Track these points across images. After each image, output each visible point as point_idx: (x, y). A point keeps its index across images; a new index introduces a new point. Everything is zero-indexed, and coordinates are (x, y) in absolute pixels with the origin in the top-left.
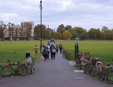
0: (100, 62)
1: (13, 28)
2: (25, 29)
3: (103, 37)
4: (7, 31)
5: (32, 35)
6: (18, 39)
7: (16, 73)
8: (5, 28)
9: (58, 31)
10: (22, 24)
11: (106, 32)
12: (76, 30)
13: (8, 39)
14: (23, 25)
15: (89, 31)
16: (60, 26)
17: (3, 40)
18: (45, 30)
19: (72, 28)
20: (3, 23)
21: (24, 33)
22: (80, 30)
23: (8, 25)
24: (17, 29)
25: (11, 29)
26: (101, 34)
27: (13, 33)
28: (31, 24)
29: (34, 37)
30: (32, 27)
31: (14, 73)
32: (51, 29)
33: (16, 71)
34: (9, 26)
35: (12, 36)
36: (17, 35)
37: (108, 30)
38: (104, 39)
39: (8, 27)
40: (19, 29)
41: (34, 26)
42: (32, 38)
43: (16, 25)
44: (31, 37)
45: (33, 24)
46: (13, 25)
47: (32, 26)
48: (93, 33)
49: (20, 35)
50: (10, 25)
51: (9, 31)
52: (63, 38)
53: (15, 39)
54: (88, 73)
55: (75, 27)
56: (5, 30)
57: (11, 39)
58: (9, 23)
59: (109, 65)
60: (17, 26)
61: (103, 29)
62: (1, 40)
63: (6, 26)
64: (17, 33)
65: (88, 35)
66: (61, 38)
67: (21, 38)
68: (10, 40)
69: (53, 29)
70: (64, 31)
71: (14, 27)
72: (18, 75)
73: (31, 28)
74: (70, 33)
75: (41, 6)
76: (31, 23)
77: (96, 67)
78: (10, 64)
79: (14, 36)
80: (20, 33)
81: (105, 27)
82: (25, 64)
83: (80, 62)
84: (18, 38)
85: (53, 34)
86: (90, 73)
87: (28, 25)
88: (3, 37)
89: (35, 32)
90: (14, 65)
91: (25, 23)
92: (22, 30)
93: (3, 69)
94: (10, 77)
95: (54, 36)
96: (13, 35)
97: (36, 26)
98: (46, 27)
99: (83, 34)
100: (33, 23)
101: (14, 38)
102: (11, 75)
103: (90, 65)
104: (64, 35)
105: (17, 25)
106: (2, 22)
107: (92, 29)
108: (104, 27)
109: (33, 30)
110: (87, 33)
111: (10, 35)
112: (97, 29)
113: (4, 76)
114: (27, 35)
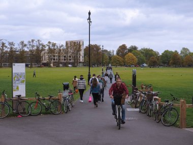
0: (157, 97)
1: (55, 49)
2: (71, 51)
3: (183, 63)
4: (46, 54)
5: (82, 59)
6: (61, 65)
7: (47, 111)
8: (43, 50)
9: (118, 54)
10: (67, 44)
11: (186, 55)
12: (143, 53)
13: (47, 65)
14: (69, 45)
15: (163, 54)
16: (120, 47)
17: (40, 67)
18: (100, 52)
19: (138, 49)
20: (41, 43)
21: (70, 57)
22: (150, 52)
23: (48, 45)
24: (60, 50)
25: (51, 51)
26: (179, 59)
27: (54, 56)
28: (79, 44)
29: (84, 63)
30: (82, 48)
31: (44, 111)
32: (109, 51)
33: (46, 108)
34: (49, 47)
35: (53, 61)
36: (59, 59)
37: (190, 53)
38: (184, 66)
39: (47, 48)
40: (63, 50)
41: (84, 47)
42: (81, 64)
43: (58, 46)
44: (80, 62)
45: (83, 44)
46: (54, 45)
47: (82, 46)
48: (167, 57)
49: (65, 60)
50: (51, 46)
51: (48, 53)
52: (125, 64)
53: (57, 65)
54: (143, 111)
55: (143, 48)
56: (43, 52)
57: (52, 65)
58: (49, 42)
59: (168, 101)
60: (60, 47)
61: (182, 52)
62: (38, 67)
63: (44, 46)
64: (59, 56)
65: (161, 60)
66: (123, 63)
67: (65, 64)
68: (50, 67)
69: (111, 52)
70: (126, 53)
71: (56, 47)
72: (49, 113)
73: (79, 50)
74: (135, 57)
75: (89, 19)
76: (80, 42)
77: (153, 104)
78: (39, 99)
79: (56, 61)
80: (65, 57)
81: (186, 49)
82: (59, 99)
83: (136, 98)
84: (61, 63)
85: (110, 58)
86: (146, 113)
87: (76, 45)
88: (40, 62)
89: (85, 55)
90: (44, 99)
91: (71, 42)
92: (67, 53)
93: (30, 105)
94: (39, 116)
95: (112, 61)
96: (54, 59)
97: (86, 47)
98: (100, 49)
99: (153, 58)
100: (83, 42)
101: (55, 64)
102: (40, 114)
103: (146, 101)
104: (126, 60)
105: (60, 45)
106: (39, 40)
107: (166, 52)
108: (184, 49)
109: (82, 53)
110: (160, 58)
111: (50, 59)
112: (174, 51)
113: (30, 115)
114: (74, 60)
